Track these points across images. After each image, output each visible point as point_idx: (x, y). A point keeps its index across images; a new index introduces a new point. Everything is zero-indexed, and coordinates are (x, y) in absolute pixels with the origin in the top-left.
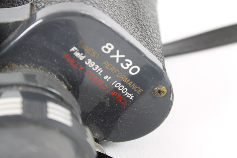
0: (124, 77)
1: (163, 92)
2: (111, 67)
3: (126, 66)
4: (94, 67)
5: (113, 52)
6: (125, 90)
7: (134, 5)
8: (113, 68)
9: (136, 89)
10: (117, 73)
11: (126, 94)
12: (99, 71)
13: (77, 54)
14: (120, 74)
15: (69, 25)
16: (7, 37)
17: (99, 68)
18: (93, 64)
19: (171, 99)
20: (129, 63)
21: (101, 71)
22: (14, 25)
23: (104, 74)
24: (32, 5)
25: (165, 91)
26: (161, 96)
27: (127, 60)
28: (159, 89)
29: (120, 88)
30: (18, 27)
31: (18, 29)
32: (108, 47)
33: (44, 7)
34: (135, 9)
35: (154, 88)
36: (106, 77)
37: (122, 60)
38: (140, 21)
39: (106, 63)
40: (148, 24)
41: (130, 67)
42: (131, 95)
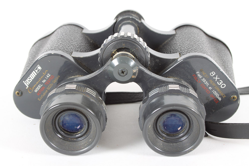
0: (218, 89)
1: (235, 98)
2: (213, 83)
3: (219, 83)
4: (205, 82)
5: (215, 76)
6: (218, 95)
7: (223, 61)
8: (214, 84)
9: (223, 96)
10: (215, 86)
11: (218, 97)
12: (207, 84)
13: (199, 75)
14: (216, 87)
15: (195, 65)
16: (168, 65)
17: (207, 83)
18: (205, 81)
19: (239, 103)
20: (221, 82)
21: (208, 85)
22: (173, 60)
23: (209, 86)
24: (180, 53)
25: (236, 98)
26: (234, 100)
27: (220, 81)
28: (234, 96)
29: (216, 94)
30: (174, 61)
31: (174, 62)
32: (213, 73)
33: (186, 54)
34: (224, 63)
35: (231, 96)
36: (210, 88)
37: (218, 80)
38: (226, 68)
39: (211, 81)
40: (230, 70)
41: (221, 84)
42: (220, 98)
